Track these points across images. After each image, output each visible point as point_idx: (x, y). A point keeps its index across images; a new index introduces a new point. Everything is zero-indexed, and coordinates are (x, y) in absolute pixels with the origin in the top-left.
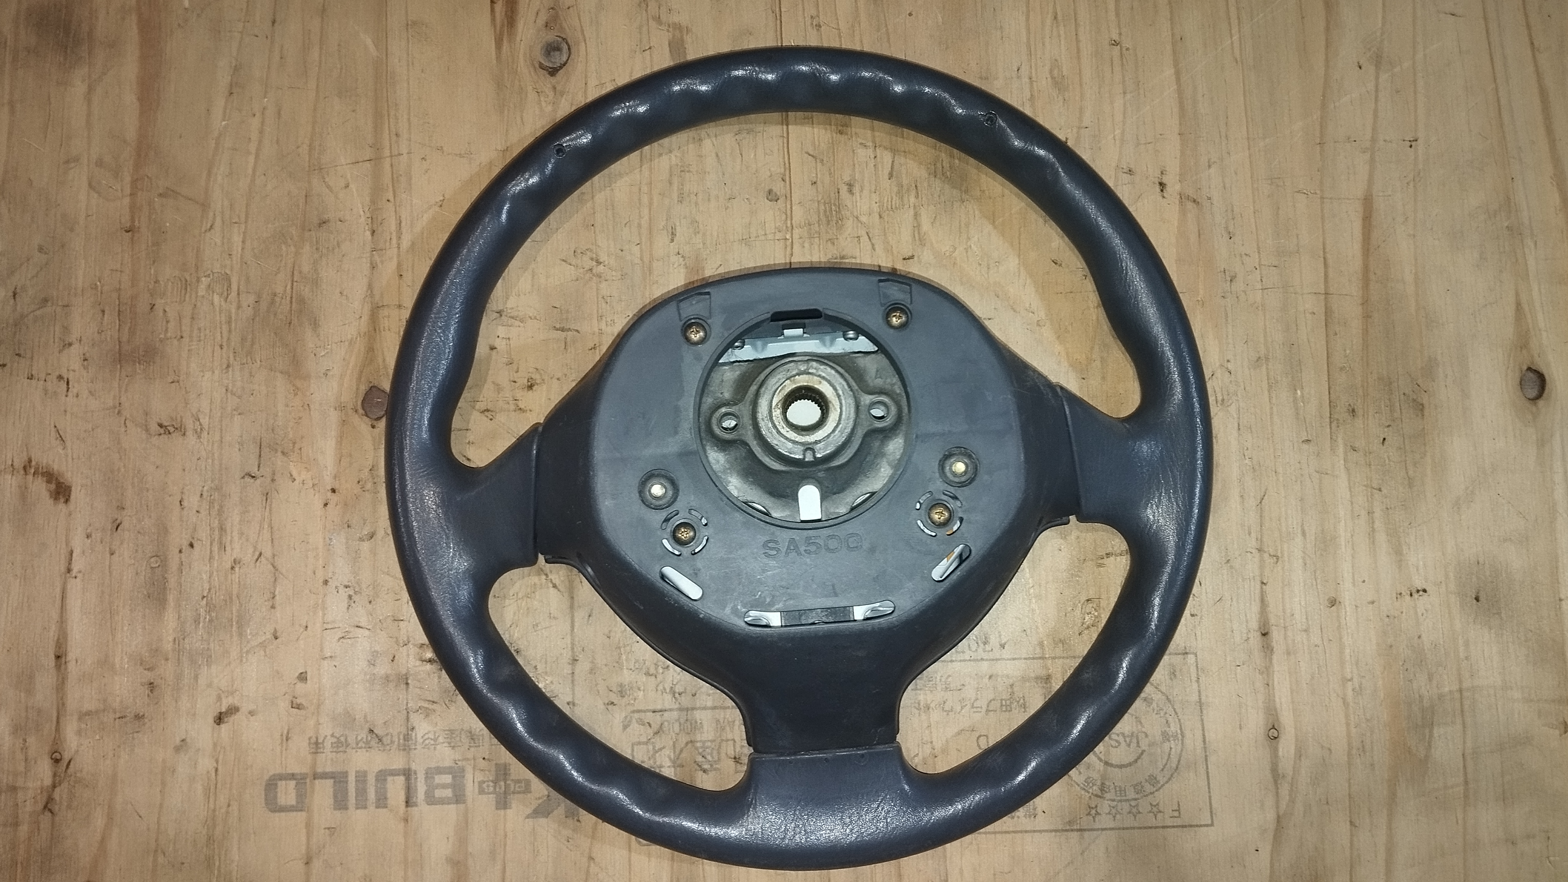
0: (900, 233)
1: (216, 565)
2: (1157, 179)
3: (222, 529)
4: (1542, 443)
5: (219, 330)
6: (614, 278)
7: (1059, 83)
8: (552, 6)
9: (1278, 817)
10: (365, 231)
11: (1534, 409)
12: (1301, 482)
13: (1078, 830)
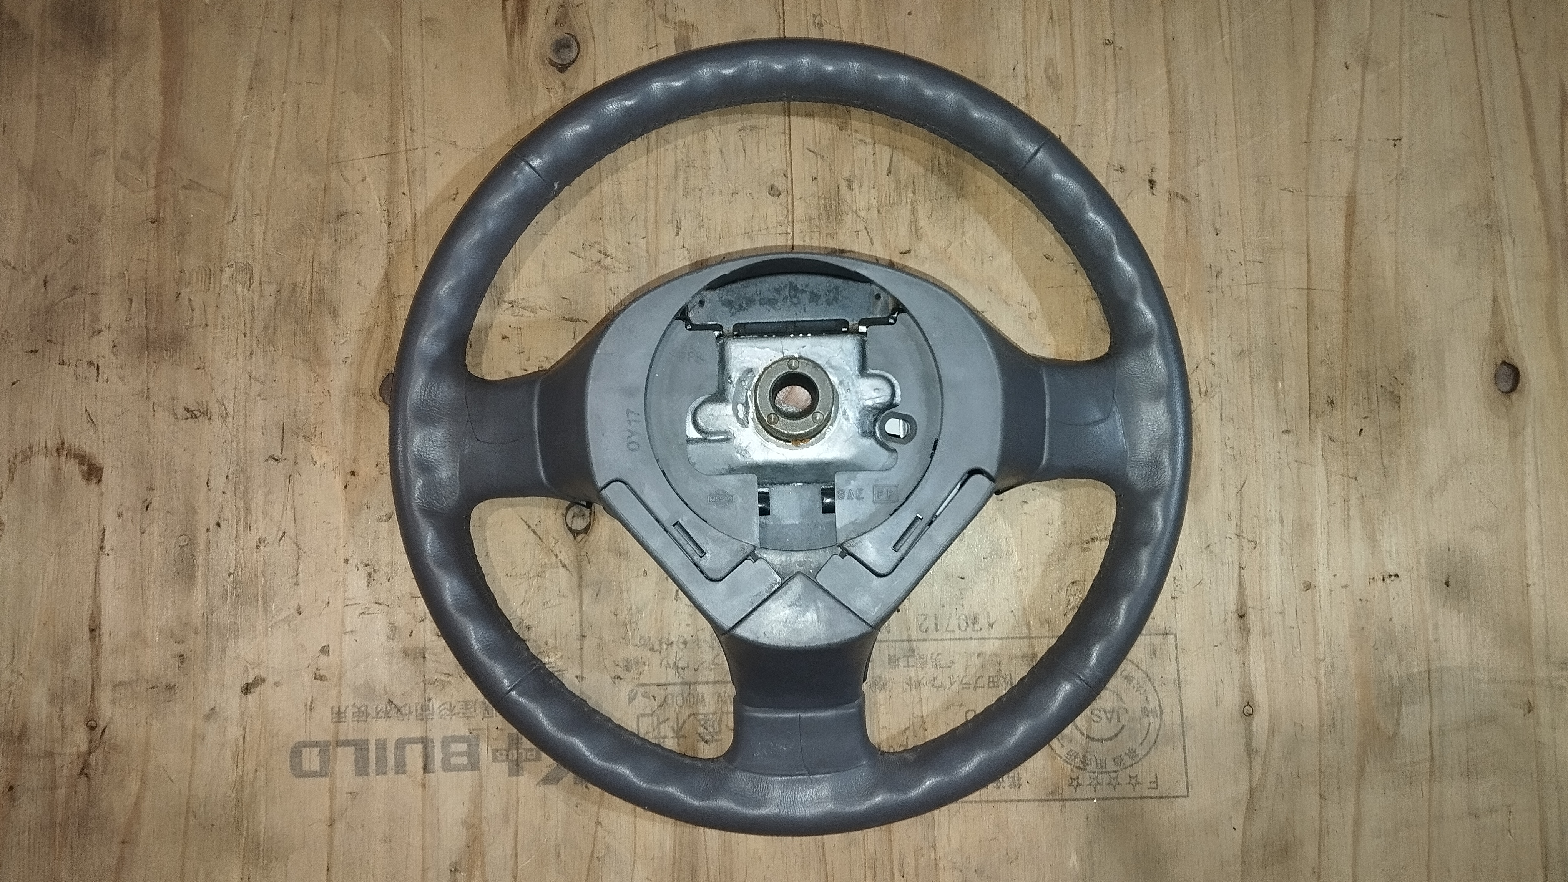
0: (897, 227)
1: (241, 545)
2: (1147, 177)
3: (247, 510)
4: (1515, 433)
5: (242, 318)
6: (621, 270)
7: (1054, 83)
8: (562, 3)
9: (1251, 788)
10: (381, 224)
11: (1507, 401)
12: (1280, 471)
13: (1059, 800)
